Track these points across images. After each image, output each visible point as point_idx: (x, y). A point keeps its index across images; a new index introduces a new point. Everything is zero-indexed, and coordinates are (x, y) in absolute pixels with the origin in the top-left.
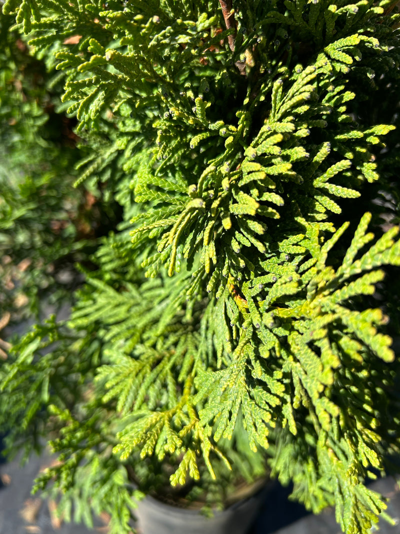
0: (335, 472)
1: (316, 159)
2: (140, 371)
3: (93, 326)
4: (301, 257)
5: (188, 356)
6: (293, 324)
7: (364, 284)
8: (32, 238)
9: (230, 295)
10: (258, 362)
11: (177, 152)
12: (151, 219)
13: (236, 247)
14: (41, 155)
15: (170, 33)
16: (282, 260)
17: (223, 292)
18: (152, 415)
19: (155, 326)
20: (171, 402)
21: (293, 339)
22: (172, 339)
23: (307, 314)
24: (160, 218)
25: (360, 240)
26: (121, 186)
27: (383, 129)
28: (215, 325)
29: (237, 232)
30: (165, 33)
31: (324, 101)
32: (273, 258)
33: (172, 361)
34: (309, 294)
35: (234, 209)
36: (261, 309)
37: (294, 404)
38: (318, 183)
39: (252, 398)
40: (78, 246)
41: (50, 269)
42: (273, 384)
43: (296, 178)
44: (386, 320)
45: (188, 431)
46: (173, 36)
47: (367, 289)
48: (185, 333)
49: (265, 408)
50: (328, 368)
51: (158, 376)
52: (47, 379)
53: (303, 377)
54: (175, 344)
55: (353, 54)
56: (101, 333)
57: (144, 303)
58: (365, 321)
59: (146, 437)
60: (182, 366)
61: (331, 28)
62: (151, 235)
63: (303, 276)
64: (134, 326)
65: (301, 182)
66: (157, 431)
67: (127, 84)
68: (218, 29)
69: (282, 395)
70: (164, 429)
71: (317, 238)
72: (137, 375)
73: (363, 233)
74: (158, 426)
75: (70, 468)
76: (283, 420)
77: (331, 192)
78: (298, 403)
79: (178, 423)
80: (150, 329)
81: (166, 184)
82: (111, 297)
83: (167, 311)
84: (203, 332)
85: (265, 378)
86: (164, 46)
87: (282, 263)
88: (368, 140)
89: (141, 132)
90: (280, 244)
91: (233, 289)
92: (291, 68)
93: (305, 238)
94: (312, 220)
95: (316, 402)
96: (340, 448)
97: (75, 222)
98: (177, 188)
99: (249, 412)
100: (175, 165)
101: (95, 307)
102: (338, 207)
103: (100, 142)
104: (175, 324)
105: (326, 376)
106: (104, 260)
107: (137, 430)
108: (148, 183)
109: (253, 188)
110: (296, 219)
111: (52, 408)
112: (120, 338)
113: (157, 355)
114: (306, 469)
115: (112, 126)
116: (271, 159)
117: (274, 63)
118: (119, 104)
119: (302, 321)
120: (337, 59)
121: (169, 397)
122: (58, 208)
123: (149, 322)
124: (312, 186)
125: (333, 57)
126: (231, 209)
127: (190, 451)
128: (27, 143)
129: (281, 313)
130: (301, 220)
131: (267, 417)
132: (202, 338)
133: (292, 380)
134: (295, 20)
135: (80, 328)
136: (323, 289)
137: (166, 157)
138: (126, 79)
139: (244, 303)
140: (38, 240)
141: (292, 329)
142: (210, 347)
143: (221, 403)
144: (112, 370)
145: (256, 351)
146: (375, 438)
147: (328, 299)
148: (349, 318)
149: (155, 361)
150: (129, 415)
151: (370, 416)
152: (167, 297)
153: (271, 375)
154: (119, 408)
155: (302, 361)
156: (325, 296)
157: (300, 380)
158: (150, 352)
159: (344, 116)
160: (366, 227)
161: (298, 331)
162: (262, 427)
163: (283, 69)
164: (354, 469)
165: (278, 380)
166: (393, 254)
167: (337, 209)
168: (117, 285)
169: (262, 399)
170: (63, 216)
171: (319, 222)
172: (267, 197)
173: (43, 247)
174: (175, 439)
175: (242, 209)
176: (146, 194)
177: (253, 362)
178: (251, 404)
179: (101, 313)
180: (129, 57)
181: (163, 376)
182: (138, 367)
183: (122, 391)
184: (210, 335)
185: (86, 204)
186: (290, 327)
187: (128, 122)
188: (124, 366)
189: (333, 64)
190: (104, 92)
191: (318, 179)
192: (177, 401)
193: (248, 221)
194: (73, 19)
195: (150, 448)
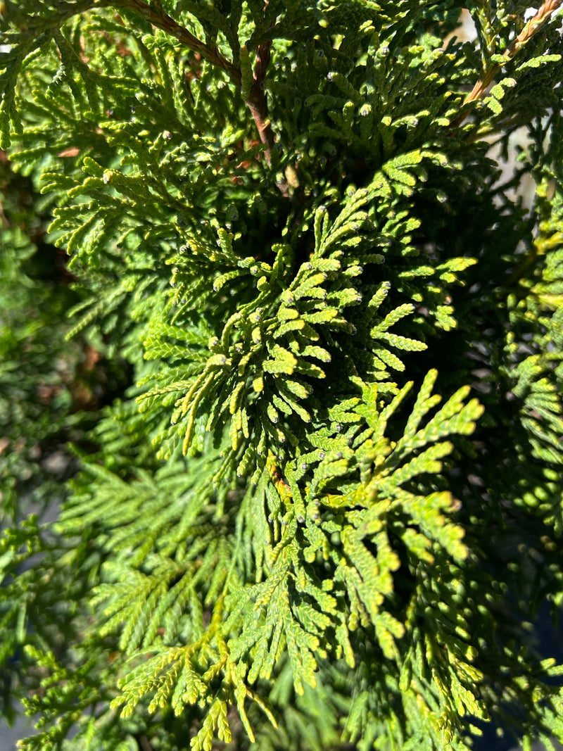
0: (427, 729)
1: (372, 303)
2: (152, 590)
3: (90, 530)
4: (357, 427)
5: (219, 568)
6: (346, 516)
7: (428, 460)
8: (10, 409)
9: (271, 481)
10: (302, 568)
11: (200, 294)
12: (165, 381)
13: (273, 415)
14: (26, 297)
15: (185, 150)
16: (334, 432)
17: (260, 476)
18: (168, 652)
19: (175, 527)
20: (195, 634)
21: (346, 536)
22: (198, 545)
23: (362, 501)
24: (177, 380)
25: (424, 404)
26: (130, 338)
27: (460, 264)
28: (254, 523)
29: (275, 396)
30: (179, 150)
31: (384, 230)
32: (323, 429)
33: (197, 577)
34: (363, 474)
35: (268, 366)
36: (307, 498)
37: (350, 625)
38: (376, 333)
39: (296, 620)
40: (73, 420)
41: (34, 452)
42: (322, 597)
43: (346, 327)
44: (458, 504)
45: (215, 673)
46: (190, 153)
47: (431, 467)
48: (216, 537)
49: (312, 631)
50: (385, 572)
51: (177, 597)
52: (24, 608)
53: (359, 587)
54: (203, 553)
55: (417, 173)
56: (101, 539)
57: (161, 496)
58: (430, 508)
59: (157, 683)
60: (211, 583)
61: (389, 142)
62: (165, 402)
63: (357, 451)
64: (146, 529)
65: (354, 332)
66: (174, 673)
67: (134, 209)
68: (253, 141)
69: (334, 612)
70: (183, 672)
71: (375, 402)
72: (148, 596)
73: (428, 395)
74: (174, 666)
75: (52, 740)
76: (336, 648)
77: (392, 345)
78: (355, 622)
79: (204, 662)
80: (169, 532)
81: (186, 335)
82: (115, 489)
83: (191, 507)
84: (238, 533)
85: (312, 590)
86: (179, 165)
87: (334, 436)
88: (442, 277)
89: (154, 269)
90: (330, 411)
91: (275, 472)
92: (342, 190)
93: (360, 403)
94: (372, 379)
95: (376, 620)
96: (432, 693)
97: (70, 387)
98: (200, 340)
99: (292, 639)
100: (199, 311)
101: (93, 503)
102: (401, 362)
103: (102, 281)
104: (203, 524)
105: (383, 581)
106: (106, 437)
107: (145, 674)
108: (162, 334)
109: (292, 341)
110: (350, 378)
111: (28, 649)
112: (127, 546)
113: (177, 569)
114: (388, 728)
115: (119, 260)
116: (313, 304)
117: (322, 183)
118: (125, 234)
119: (357, 511)
120: (397, 179)
121: (192, 626)
122: (46, 369)
123: (167, 523)
124: (370, 337)
125: (392, 177)
126: (264, 367)
127: (219, 702)
128: (7, 282)
129: (332, 501)
130: (356, 380)
131: (314, 644)
132: (238, 543)
133: (346, 592)
134: (344, 134)
135: (71, 533)
136: (381, 468)
137: (185, 301)
138: (132, 204)
139: (287, 490)
140: (19, 413)
141: (345, 522)
142: (248, 555)
143: (258, 628)
144: (114, 590)
145: (301, 555)
146: (475, 675)
147: (388, 481)
148: (411, 505)
149: (174, 577)
150: (136, 654)
151: (465, 643)
152: (191, 486)
153: (320, 586)
154: (122, 645)
155: (358, 565)
156: (383, 477)
157: (357, 591)
158: (167, 564)
159: (409, 249)
160: (431, 387)
161: (352, 525)
162: (308, 658)
163: (330, 192)
164: (445, 719)
165: (329, 593)
166: (462, 420)
167: (400, 366)
168: (124, 472)
169: (308, 620)
170: (55, 378)
171: (378, 381)
172: (310, 351)
173: (25, 422)
174: (196, 684)
175: (277, 367)
176: (159, 349)
177: (296, 570)
178: (295, 628)
179: (100, 511)
180: (135, 179)
181: (185, 598)
182: (149, 585)
183: (127, 618)
184: (247, 537)
185: (86, 363)
186: (342, 520)
187: (137, 256)
188: (131, 585)
189: (393, 185)
190: (103, 220)
191: (375, 327)
192: (204, 632)
193: (288, 382)
194: (68, 129)
195: (162, 698)
